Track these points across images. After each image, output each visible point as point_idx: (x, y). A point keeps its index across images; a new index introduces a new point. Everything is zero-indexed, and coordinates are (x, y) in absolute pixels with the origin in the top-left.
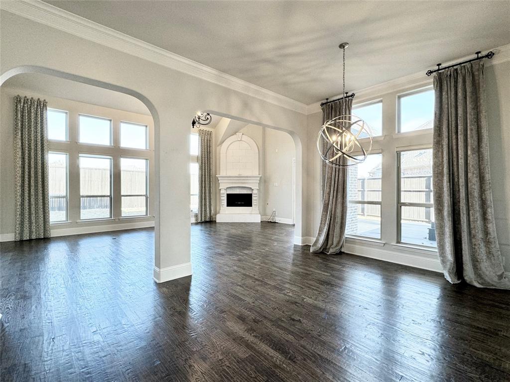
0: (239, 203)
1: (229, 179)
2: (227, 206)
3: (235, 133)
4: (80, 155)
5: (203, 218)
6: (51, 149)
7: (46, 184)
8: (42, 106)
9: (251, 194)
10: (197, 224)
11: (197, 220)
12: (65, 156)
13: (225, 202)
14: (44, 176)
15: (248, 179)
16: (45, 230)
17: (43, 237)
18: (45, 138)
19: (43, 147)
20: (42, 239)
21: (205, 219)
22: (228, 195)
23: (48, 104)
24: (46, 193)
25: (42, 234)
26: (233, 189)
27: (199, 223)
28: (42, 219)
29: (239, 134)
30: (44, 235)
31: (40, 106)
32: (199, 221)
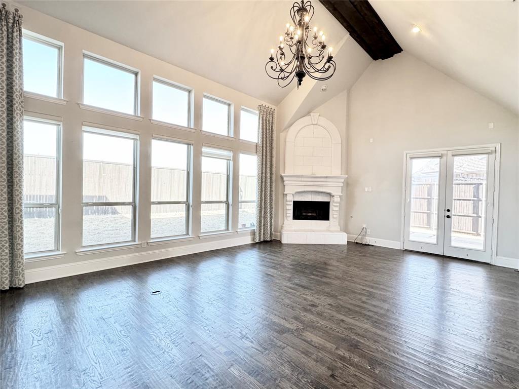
0: (310, 214)
1: (300, 179)
2: (293, 219)
3: (308, 113)
4: (85, 128)
5: (262, 237)
6: (28, 112)
7: (16, 180)
8: (11, 21)
9: (329, 202)
10: (254, 245)
11: (254, 239)
12: (55, 127)
13: (290, 213)
14: (12, 164)
15: (328, 180)
16: (13, 272)
17: (7, 288)
18: (16, 87)
19: (12, 106)
20: (6, 291)
21: (264, 237)
22: (295, 203)
23: (23, 20)
24: (16, 199)
25: (7, 282)
26: (303, 194)
27: (257, 243)
28: (7, 251)
29: (315, 115)
30: (11, 282)
31: (8, 23)
32: (257, 241)
